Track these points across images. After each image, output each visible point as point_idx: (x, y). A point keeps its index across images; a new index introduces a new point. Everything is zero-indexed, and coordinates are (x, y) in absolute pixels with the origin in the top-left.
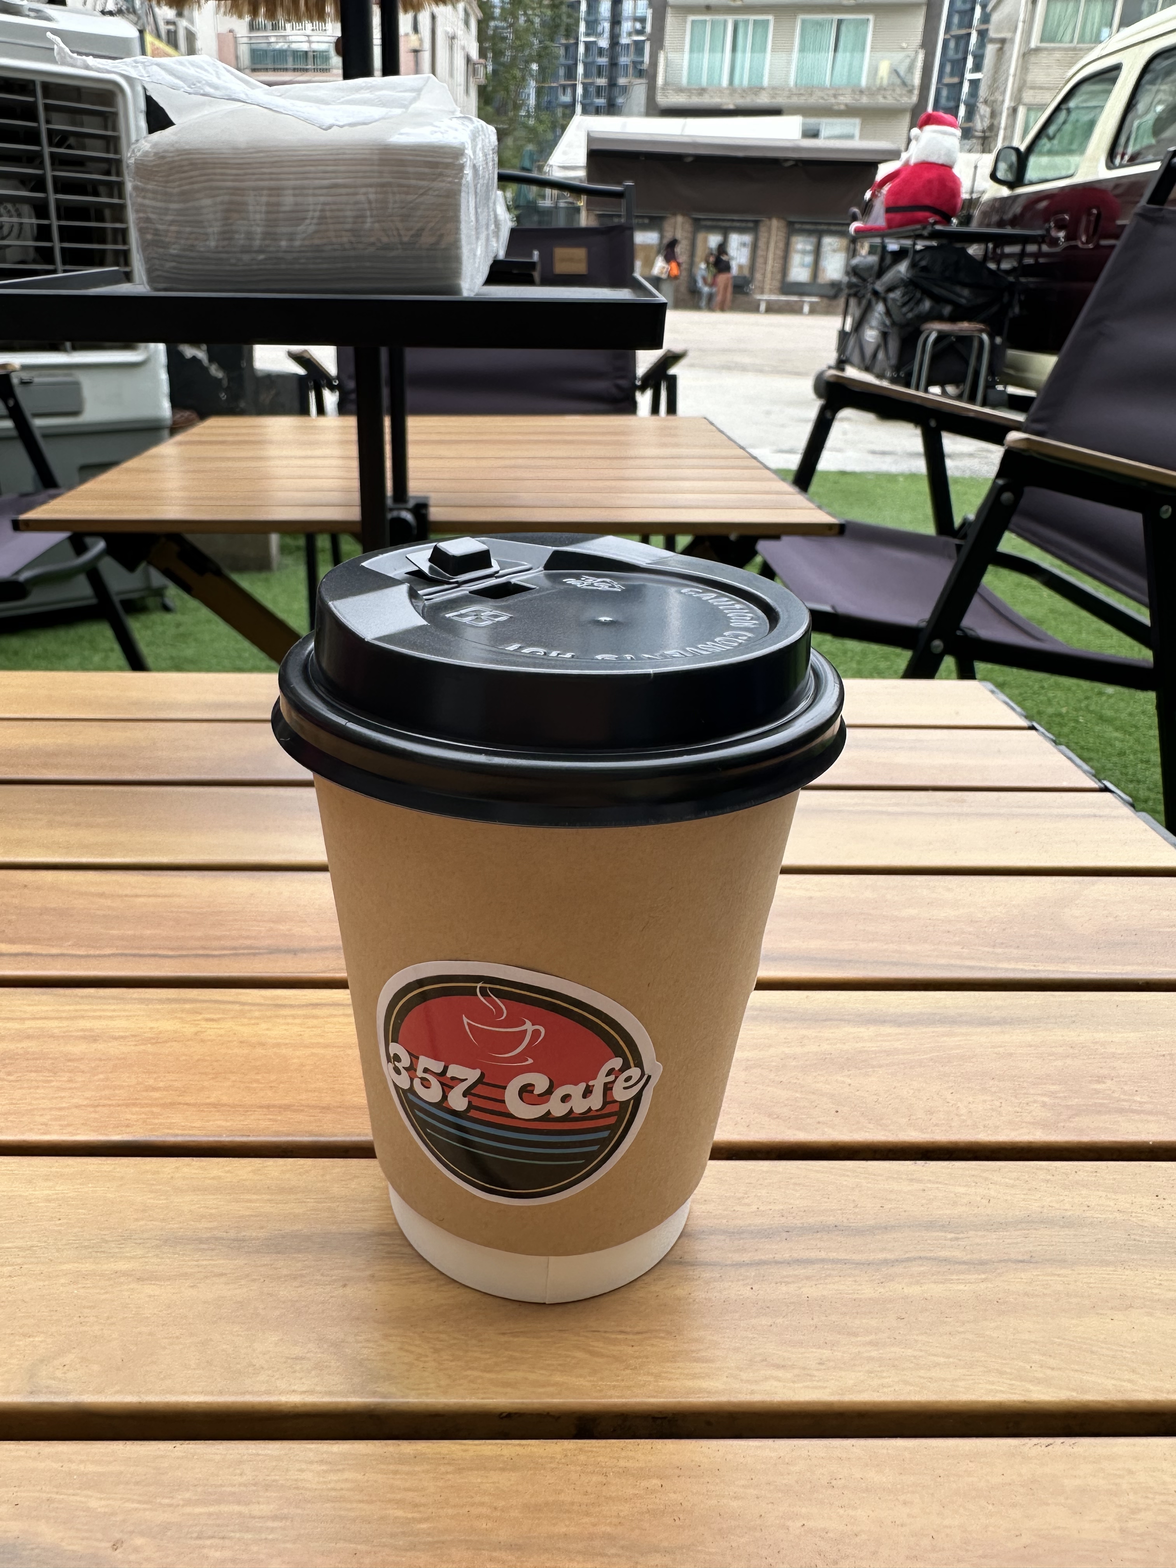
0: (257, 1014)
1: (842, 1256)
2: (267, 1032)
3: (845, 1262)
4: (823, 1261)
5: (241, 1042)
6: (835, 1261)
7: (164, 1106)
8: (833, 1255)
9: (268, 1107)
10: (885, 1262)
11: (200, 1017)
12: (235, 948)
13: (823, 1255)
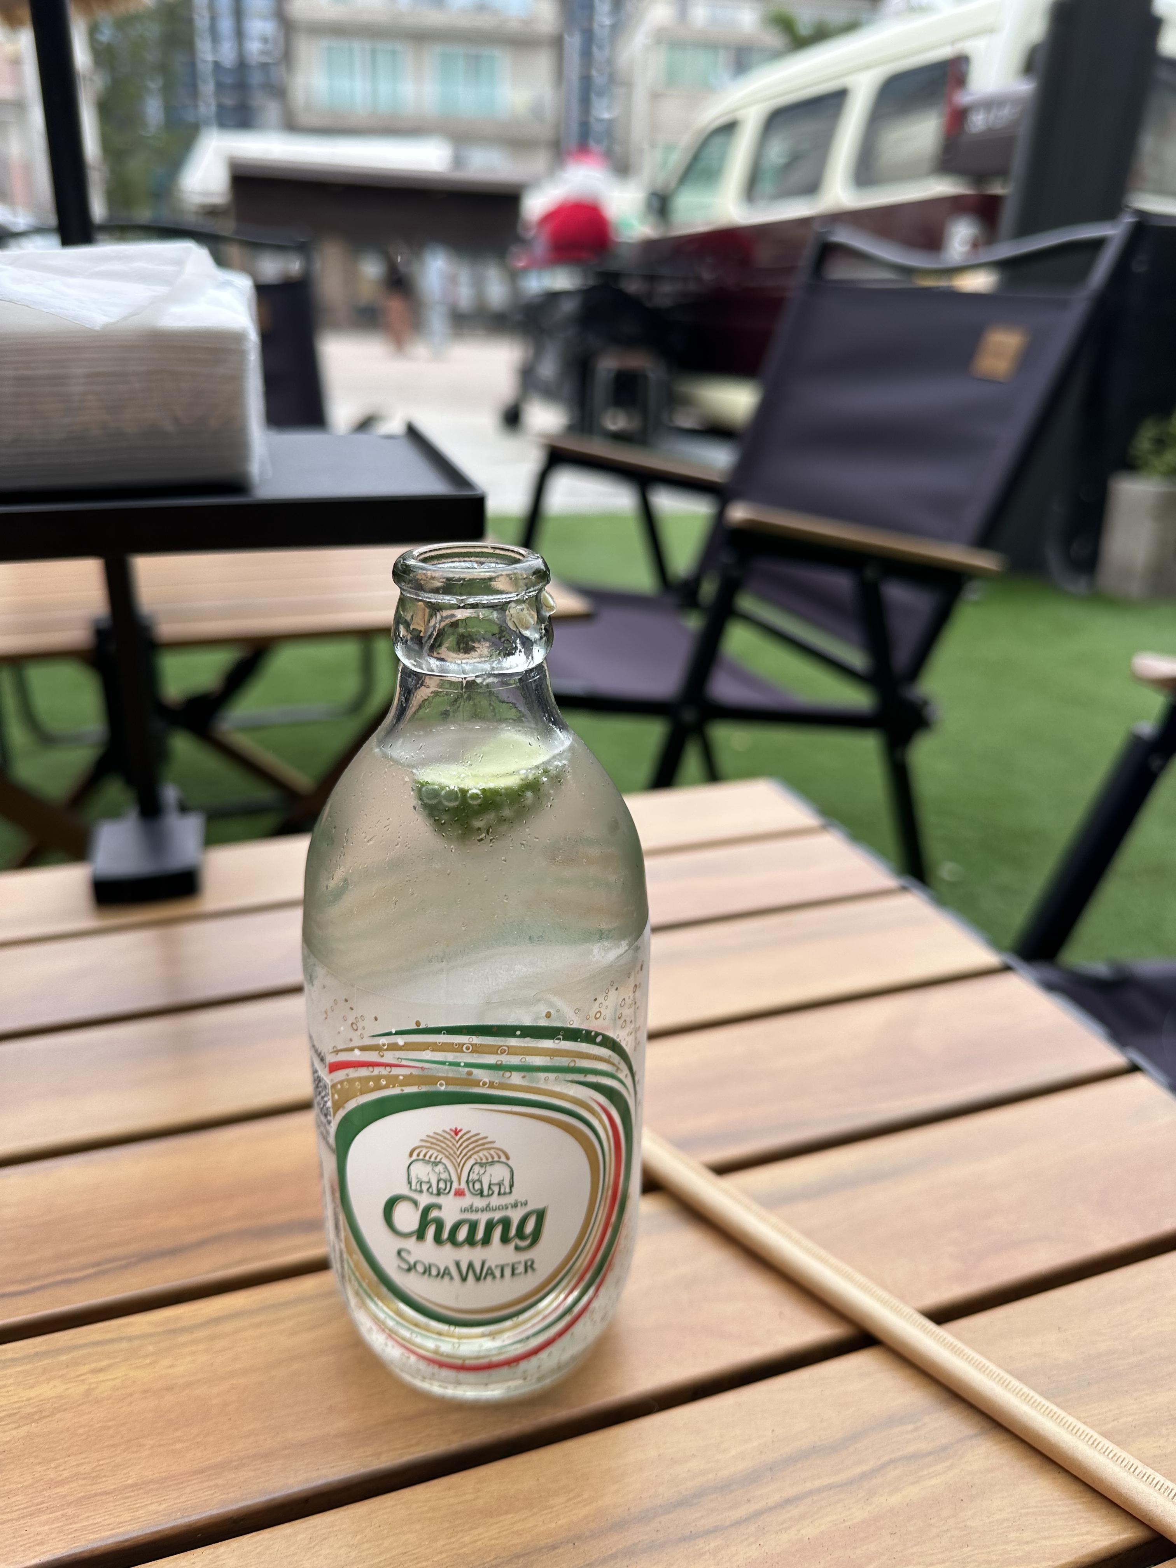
0: (151, 1348)
1: (826, 1481)
2: (170, 1371)
3: (830, 1487)
4: (810, 1493)
5: (145, 1391)
6: (820, 1490)
7: (79, 1502)
8: (817, 1483)
9: (202, 1471)
10: (864, 1476)
11: (85, 1369)
12: (98, 1264)
13: (809, 1486)
